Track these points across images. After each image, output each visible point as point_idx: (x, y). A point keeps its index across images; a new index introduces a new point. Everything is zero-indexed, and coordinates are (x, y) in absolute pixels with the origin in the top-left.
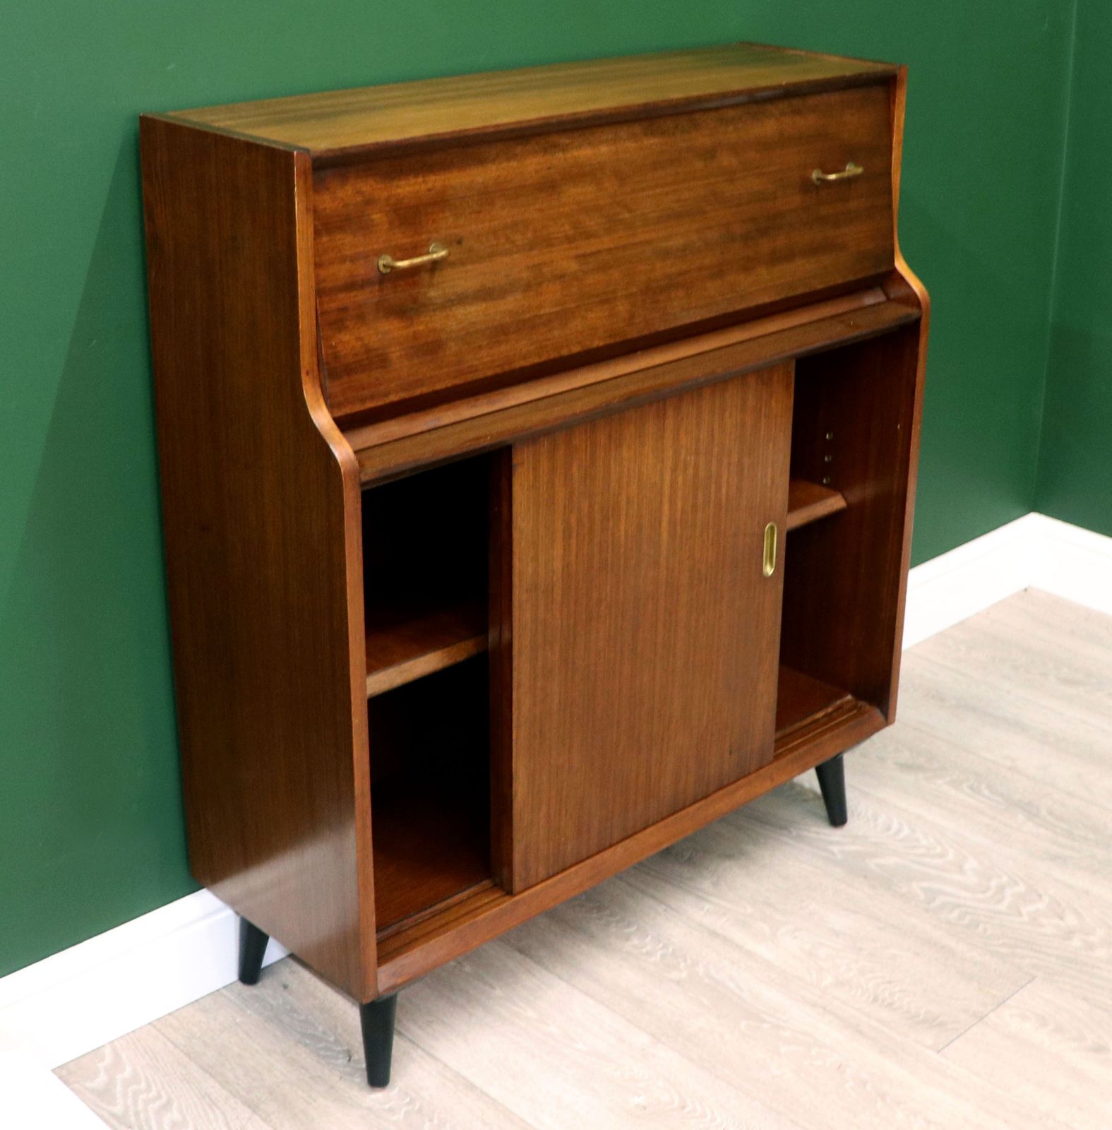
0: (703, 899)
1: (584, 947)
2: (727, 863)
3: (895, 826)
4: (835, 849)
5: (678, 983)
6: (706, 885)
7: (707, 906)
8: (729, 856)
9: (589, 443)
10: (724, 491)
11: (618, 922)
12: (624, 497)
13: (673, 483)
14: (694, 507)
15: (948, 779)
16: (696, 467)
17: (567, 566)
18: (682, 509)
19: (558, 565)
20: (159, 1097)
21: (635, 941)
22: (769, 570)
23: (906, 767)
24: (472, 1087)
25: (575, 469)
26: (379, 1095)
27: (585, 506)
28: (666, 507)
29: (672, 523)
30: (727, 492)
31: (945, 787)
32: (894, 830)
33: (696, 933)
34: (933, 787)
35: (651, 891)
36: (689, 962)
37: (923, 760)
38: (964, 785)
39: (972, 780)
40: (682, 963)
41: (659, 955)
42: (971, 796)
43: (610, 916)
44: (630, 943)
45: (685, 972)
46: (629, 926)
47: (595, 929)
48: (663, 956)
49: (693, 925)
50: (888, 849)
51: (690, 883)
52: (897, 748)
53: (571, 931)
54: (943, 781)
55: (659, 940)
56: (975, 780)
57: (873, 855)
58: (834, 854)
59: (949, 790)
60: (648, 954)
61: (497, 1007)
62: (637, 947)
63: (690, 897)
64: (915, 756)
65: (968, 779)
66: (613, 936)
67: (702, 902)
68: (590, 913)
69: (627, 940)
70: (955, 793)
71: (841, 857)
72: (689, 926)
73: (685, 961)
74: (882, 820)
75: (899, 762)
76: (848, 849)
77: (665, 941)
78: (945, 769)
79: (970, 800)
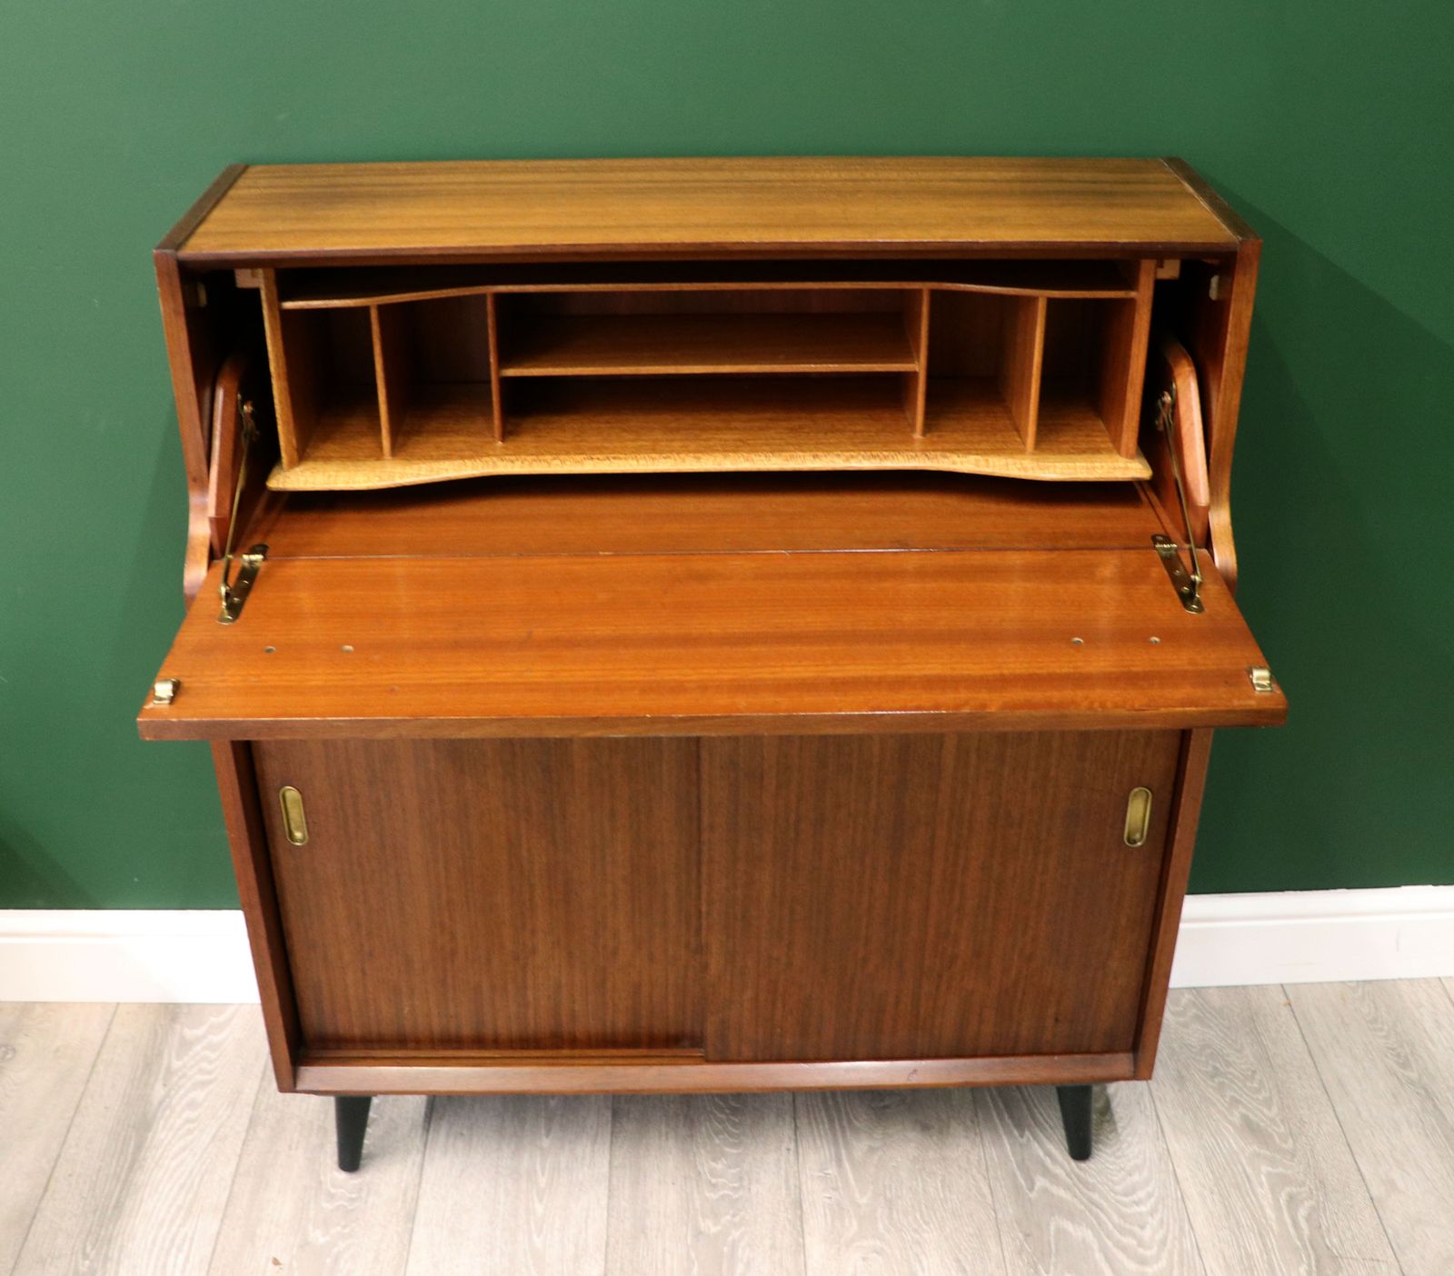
0: (839, 1161)
1: (671, 1142)
2: (914, 1135)
3: (1141, 1194)
4: (1041, 1182)
5: (698, 1233)
6: (860, 1146)
7: (832, 1170)
8: (925, 1128)
11: (731, 1135)
15: (1280, 1170)
20: (210, 1073)
21: (719, 1166)
23: (1251, 1129)
24: (411, 1218)
26: (342, 1176)
31: (1263, 1179)
32: (1135, 1197)
33: (784, 1191)
34: (1248, 1169)
35: (803, 1122)
36: (737, 1219)
37: (1282, 1129)
38: (1288, 1189)
39: (1306, 1188)
40: (728, 1217)
41: (721, 1193)
42: (1278, 1209)
43: (735, 1125)
44: (713, 1164)
45: (719, 1228)
46: (734, 1146)
47: (704, 1129)
48: (723, 1197)
49: (792, 1182)
50: (1097, 1218)
51: (848, 1134)
52: (1271, 1098)
53: (681, 1118)
54: (1270, 1169)
55: (741, 1179)
56: (1310, 1189)
57: (1071, 1215)
58: (1031, 1189)
59: (1261, 1185)
60: (714, 1186)
61: (526, 1156)
62: (713, 1173)
63: (829, 1150)
64: (1278, 1120)
65: (1303, 1184)
66: (709, 1148)
67: (834, 1163)
68: (722, 1110)
69: (714, 1160)
70: (1264, 1192)
71: (1033, 1195)
72: (787, 1181)
73: (734, 1216)
74: (1136, 1177)
75: (1251, 1116)
76: (1054, 1189)
77: (745, 1183)
78: (1294, 1156)
79: (1270, 1212)
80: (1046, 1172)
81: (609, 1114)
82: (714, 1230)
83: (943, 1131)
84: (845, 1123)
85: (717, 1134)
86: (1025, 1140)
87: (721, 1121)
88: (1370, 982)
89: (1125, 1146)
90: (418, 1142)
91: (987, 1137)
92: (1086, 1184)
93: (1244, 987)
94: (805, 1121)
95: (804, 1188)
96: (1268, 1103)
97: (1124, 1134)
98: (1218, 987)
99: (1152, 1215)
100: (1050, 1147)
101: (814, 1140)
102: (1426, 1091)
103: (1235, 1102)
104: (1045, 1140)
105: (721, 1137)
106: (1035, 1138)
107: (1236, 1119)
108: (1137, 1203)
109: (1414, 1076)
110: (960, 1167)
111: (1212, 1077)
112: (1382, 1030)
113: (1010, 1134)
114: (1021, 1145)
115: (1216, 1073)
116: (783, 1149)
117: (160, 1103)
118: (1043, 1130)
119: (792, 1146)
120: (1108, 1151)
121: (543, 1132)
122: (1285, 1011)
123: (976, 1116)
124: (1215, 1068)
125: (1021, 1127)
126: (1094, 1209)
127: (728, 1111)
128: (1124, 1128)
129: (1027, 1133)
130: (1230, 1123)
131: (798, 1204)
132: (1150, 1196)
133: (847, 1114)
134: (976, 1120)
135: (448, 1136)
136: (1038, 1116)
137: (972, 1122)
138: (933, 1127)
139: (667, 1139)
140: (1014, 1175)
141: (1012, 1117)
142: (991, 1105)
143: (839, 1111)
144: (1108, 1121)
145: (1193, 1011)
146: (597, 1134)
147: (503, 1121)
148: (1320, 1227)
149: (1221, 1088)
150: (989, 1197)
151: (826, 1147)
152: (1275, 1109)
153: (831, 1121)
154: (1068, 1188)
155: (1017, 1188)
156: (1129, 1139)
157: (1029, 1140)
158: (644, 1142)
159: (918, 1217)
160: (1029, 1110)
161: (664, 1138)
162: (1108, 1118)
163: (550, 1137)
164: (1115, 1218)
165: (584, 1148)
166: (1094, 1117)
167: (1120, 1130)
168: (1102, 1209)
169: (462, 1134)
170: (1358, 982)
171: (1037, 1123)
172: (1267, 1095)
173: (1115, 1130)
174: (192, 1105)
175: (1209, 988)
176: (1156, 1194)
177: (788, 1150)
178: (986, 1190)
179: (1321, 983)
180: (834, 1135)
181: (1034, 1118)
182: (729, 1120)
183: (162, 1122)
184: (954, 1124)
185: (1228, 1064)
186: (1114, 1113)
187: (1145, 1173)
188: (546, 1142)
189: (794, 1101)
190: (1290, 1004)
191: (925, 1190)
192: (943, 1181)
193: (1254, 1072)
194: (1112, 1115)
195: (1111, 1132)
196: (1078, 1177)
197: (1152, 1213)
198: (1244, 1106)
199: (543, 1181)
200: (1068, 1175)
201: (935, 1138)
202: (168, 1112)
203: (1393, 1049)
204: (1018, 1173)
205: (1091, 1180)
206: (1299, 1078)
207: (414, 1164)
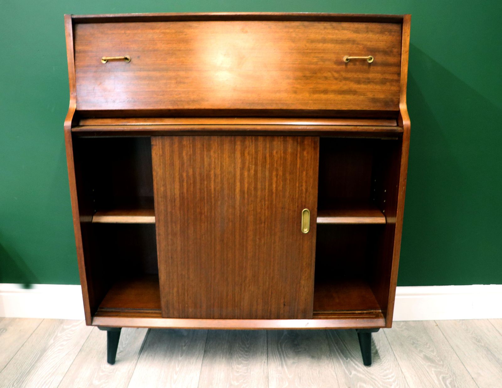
0: (282, 365)
1: (224, 359)
2: (309, 359)
5: (231, 385)
6: (290, 362)
7: (280, 368)
9: (191, 145)
10: (274, 186)
11: (245, 358)
12: (212, 172)
13: (242, 175)
14: (256, 189)
15: (439, 370)
16: (256, 171)
17: (182, 194)
18: (248, 188)
19: (177, 192)
21: (240, 366)
22: (306, 231)
25: (184, 154)
27: (191, 171)
28: (238, 184)
29: (242, 192)
30: (276, 187)
31: (433, 372)
32: (387, 377)
33: (262, 374)
34: (428, 370)
35: (270, 355)
36: (245, 381)
37: (438, 358)
38: (442, 375)
39: (449, 375)
40: (242, 381)
41: (240, 374)
42: (439, 381)
43: (246, 355)
44: (238, 366)
45: (238, 384)
46: (246, 361)
47: (235, 356)
48: (240, 375)
49: (265, 371)
50: (374, 383)
51: (286, 358)
52: (433, 350)
53: (228, 353)
54: (435, 370)
55: (247, 370)
56: (450, 375)
57: (365, 382)
58: (351, 374)
59: (433, 374)
60: (238, 372)
61: (173, 362)
62: (237, 368)
63: (279, 363)
64: (437, 356)
65: (447, 374)
66: (237, 361)
67: (280, 366)
68: (242, 351)
69: (238, 364)
70: (434, 376)
71: (351, 376)
72: (264, 371)
73: (244, 380)
74: (388, 371)
75: (427, 355)
76: (359, 374)
77: (249, 371)
78: (443, 366)
79: (436, 382)
80: (355, 370)
81: (203, 352)
82: (236, 384)
83: (319, 358)
84: (285, 355)
85: (240, 357)
86: (348, 361)
87: (242, 354)
88: (464, 320)
89: (383, 362)
90: (136, 357)
91: (335, 360)
92: (370, 373)
93: (422, 321)
94: (271, 355)
95: (269, 373)
96: (433, 351)
97: (383, 359)
98: (413, 321)
99: (394, 382)
100: (357, 363)
101: (274, 360)
102: (488, 349)
103: (421, 351)
104: (355, 361)
105: (242, 358)
106: (352, 360)
107: (422, 355)
108: (389, 379)
109: (483, 344)
110: (325, 368)
111: (413, 344)
112: (470, 332)
113: (342, 359)
114: (347, 362)
115: (413, 343)
116: (263, 362)
117: (51, 345)
118: (354, 358)
119: (266, 361)
120: (378, 364)
121: (180, 355)
122: (436, 327)
123: (331, 354)
124: (413, 342)
125: (346, 357)
126: (373, 380)
127: (244, 351)
128: (383, 358)
129: (349, 359)
130: (420, 357)
131: (267, 377)
132: (393, 377)
133: (286, 353)
134: (331, 355)
135: (147, 356)
136: (353, 354)
137: (329, 355)
138: (315, 357)
139: (222, 358)
140: (344, 371)
141: (343, 354)
142: (336, 351)
143: (283, 352)
144: (377, 356)
145: (405, 327)
146: (198, 357)
147: (167, 352)
148: (455, 386)
149: (416, 347)
150: (336, 377)
151: (278, 362)
152: (435, 353)
153: (280, 355)
154: (363, 374)
155: (345, 373)
156: (385, 361)
157: (349, 360)
158: (215, 359)
159: (310, 381)
160: (349, 352)
161: (221, 358)
162: (377, 355)
163: (182, 357)
164: (381, 383)
165: (193, 360)
166: (372, 355)
167: (381, 358)
168: (376, 380)
169: (152, 355)
170: (460, 320)
171: (352, 356)
172: (432, 349)
173: (379, 358)
174: (62, 345)
175: (409, 321)
176: (395, 376)
177: (265, 362)
178: (334, 374)
179: (447, 320)
180: (281, 358)
181: (351, 354)
182: (244, 354)
183: (50, 350)
184: (323, 356)
185: (418, 341)
186: (379, 353)
187: (391, 370)
188: (180, 358)
189: (267, 349)
190: (437, 325)
191: (312, 374)
192: (319, 371)
193: (427, 343)
194: (378, 355)
195: (378, 359)
196: (367, 372)
197: (394, 381)
198: (424, 352)
199: (177, 369)
200: (363, 371)
201: (316, 360)
202: (53, 347)
203: (475, 338)
204: (346, 370)
205: (372, 372)
206: (443, 345)
207: (134, 363)
